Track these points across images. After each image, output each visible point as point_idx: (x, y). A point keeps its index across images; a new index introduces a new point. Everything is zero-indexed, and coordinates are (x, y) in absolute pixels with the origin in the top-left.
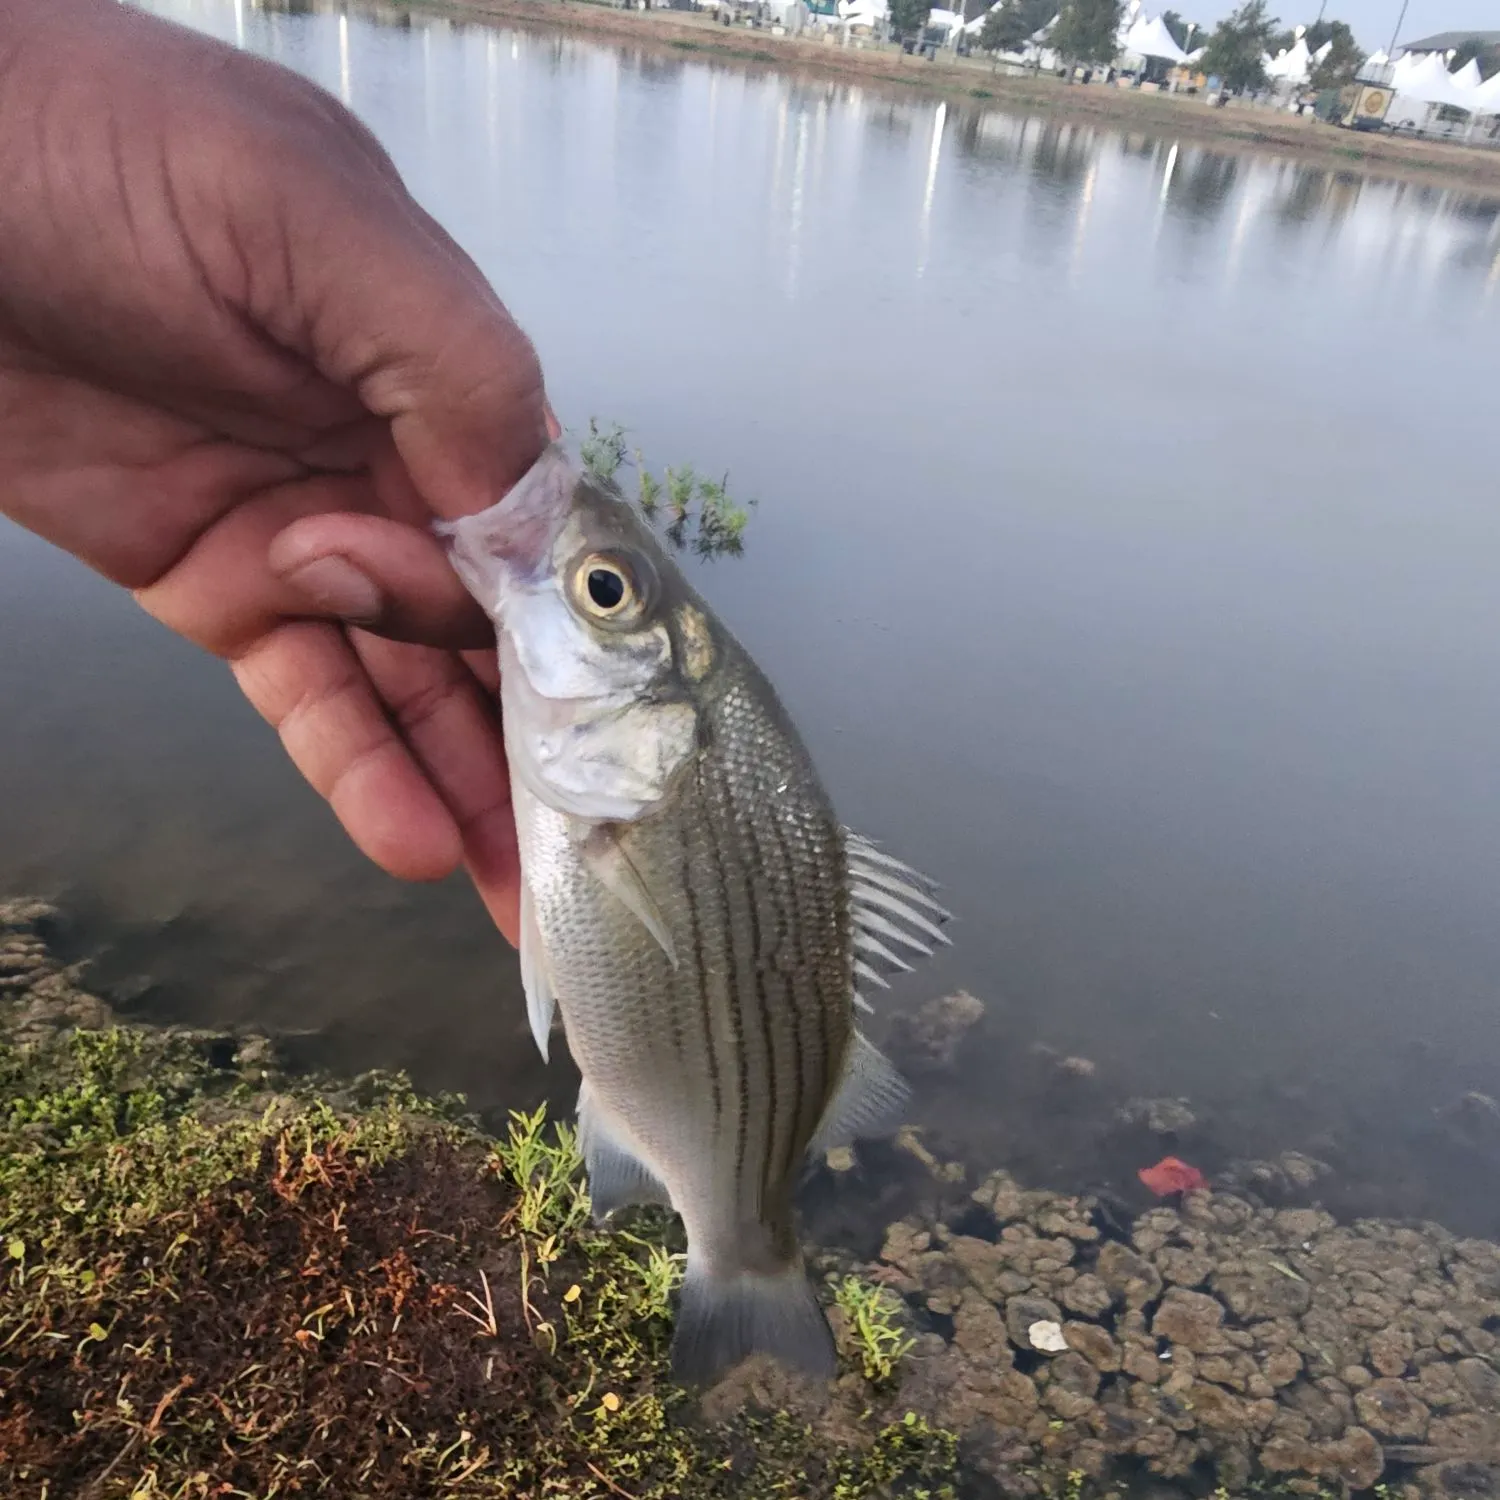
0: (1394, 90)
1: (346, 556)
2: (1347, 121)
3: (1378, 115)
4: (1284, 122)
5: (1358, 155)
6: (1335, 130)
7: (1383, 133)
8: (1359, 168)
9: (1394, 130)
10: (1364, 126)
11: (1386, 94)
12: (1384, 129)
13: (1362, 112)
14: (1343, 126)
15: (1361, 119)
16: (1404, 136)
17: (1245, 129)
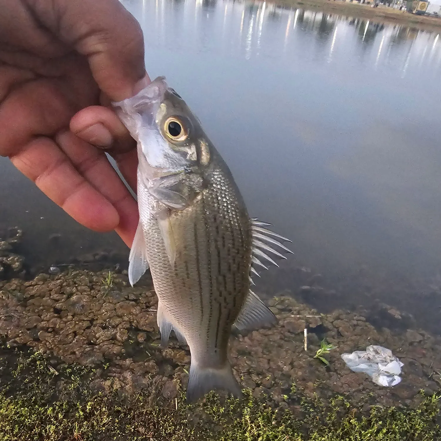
0: (429, 2)
1: (102, 123)
2: (414, 12)
3: (424, 10)
4: (395, 12)
5: (417, 23)
6: (411, 15)
7: (425, 16)
8: (417, 26)
9: (429, 15)
10: (420, 13)
11: (427, 3)
12: (426, 14)
13: (419, 9)
14: (413, 13)
15: (419, 11)
16: (432, 17)
17: (381, 14)
